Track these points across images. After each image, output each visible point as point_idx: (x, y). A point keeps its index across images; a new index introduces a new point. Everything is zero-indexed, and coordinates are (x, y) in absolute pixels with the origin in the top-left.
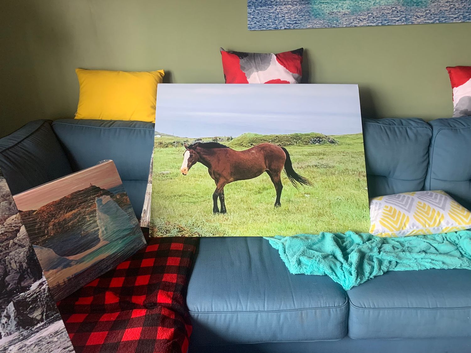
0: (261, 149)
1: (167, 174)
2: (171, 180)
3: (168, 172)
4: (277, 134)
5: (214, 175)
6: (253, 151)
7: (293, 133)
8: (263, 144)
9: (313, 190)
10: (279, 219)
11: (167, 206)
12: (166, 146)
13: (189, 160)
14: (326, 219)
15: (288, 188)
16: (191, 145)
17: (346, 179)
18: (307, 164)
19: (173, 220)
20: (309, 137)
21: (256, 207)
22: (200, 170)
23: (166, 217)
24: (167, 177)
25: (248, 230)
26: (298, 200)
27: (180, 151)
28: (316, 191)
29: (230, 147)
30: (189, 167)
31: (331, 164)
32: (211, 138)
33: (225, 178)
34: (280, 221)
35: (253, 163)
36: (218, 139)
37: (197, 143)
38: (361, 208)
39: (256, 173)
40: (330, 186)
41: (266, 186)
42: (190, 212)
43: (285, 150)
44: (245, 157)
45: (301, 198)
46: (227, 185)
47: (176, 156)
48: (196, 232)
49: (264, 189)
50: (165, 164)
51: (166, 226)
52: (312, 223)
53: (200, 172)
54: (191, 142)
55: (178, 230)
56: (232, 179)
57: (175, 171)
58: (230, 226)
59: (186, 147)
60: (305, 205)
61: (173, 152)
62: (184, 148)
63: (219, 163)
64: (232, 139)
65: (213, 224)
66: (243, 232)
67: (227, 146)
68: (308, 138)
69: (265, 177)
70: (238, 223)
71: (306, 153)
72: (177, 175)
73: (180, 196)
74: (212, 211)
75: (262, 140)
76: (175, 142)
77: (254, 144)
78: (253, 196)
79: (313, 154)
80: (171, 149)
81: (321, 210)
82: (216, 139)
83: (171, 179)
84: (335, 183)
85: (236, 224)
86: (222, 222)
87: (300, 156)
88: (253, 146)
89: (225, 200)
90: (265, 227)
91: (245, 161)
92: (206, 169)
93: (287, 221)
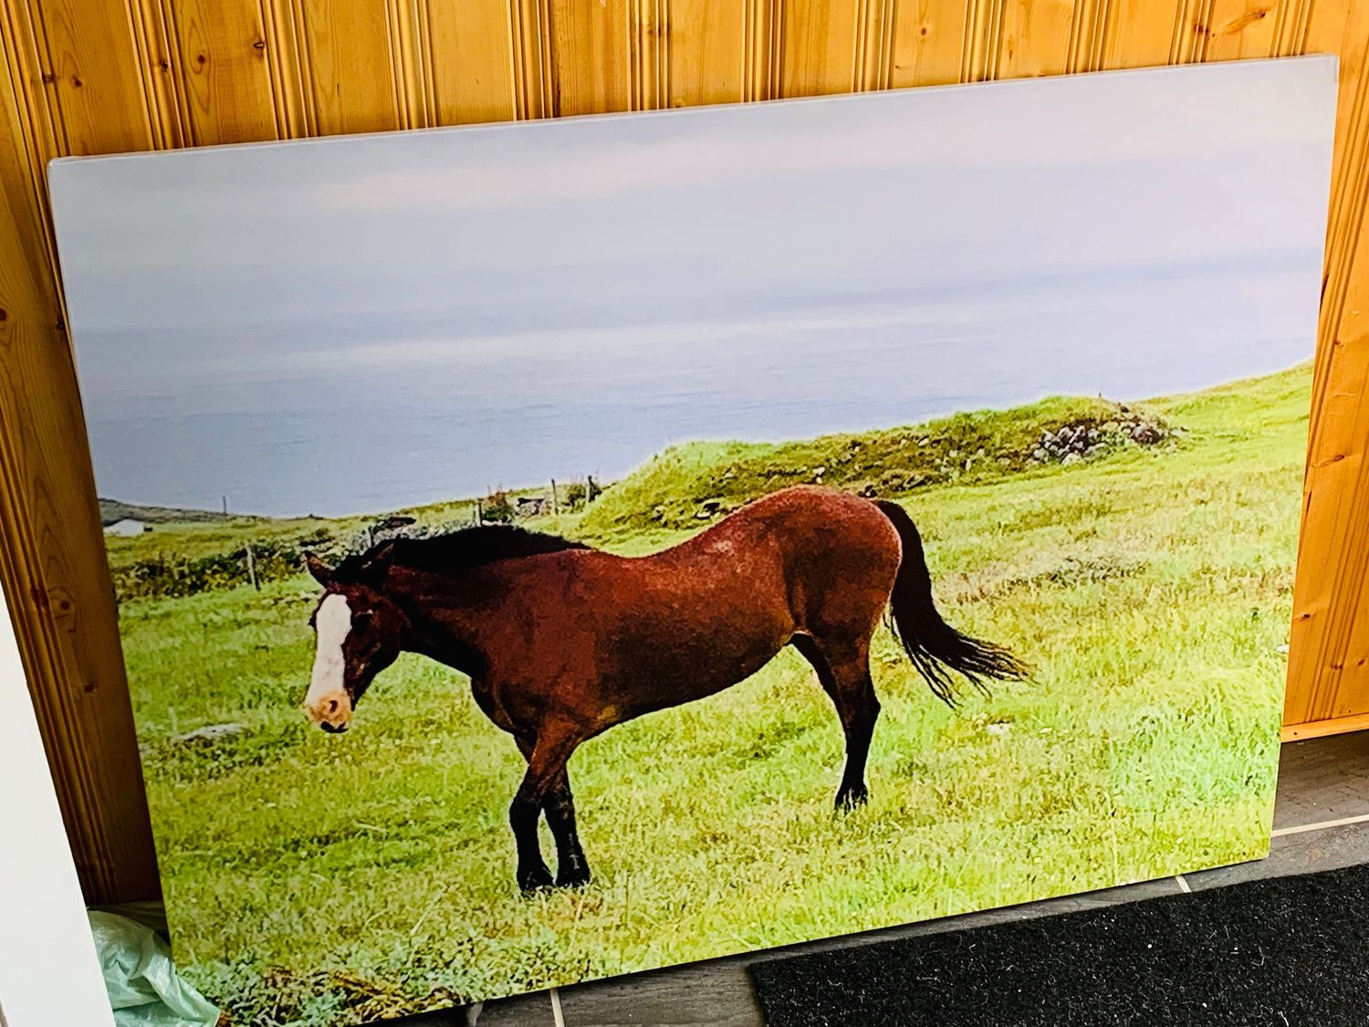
0: (768, 527)
1: (231, 738)
2: (256, 769)
3: (231, 728)
4: (859, 431)
5: (509, 707)
6: (722, 546)
7: (946, 415)
8: (780, 498)
9: (1031, 698)
10: (855, 859)
11: (259, 898)
12: (188, 581)
13: (352, 648)
14: (1076, 819)
15: (909, 707)
16: (352, 562)
17: (1195, 619)
18: (1011, 573)
19: (304, 961)
20: (1034, 424)
21: (740, 827)
22: (427, 693)
23: (265, 954)
24: (232, 754)
25: (703, 934)
26: (956, 758)
27: (289, 603)
28: (1043, 701)
29: (585, 542)
30: (356, 684)
31: (1131, 558)
32: (467, 503)
33: (569, 711)
34: (859, 868)
35: (725, 609)
36: (513, 502)
37: (384, 543)
38: (1244, 743)
39: (742, 659)
40: (1115, 666)
41: (793, 717)
42: (393, 908)
43: (897, 515)
44: (682, 581)
45: (970, 747)
46: (584, 746)
47: (269, 636)
48: (440, 990)
49: (785, 731)
50: (206, 690)
51: (271, 991)
52: (1011, 848)
53: (424, 707)
54: (349, 540)
55: (343, 996)
56: (609, 712)
57: (273, 718)
58: (612, 933)
59: (320, 574)
60: (984, 773)
61: (240, 616)
62: (306, 584)
63: (529, 640)
64: (596, 492)
65: (525, 941)
66: (677, 948)
67: (571, 537)
68: (1025, 431)
69: (788, 675)
70: (654, 913)
71: (1009, 517)
72: (289, 737)
73: (325, 841)
74: (515, 882)
75: (768, 475)
76: (243, 554)
77: (725, 503)
78: (727, 778)
79: (1045, 518)
80: (227, 596)
81: (1059, 785)
82: (500, 506)
83: (259, 760)
84: (1139, 645)
85: (641, 921)
86: (568, 924)
87: (975, 540)
88: (718, 518)
89: (579, 823)
90: (787, 903)
91: (676, 606)
92: (458, 683)
93: (896, 861)
